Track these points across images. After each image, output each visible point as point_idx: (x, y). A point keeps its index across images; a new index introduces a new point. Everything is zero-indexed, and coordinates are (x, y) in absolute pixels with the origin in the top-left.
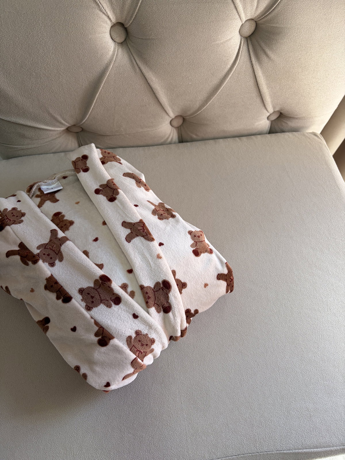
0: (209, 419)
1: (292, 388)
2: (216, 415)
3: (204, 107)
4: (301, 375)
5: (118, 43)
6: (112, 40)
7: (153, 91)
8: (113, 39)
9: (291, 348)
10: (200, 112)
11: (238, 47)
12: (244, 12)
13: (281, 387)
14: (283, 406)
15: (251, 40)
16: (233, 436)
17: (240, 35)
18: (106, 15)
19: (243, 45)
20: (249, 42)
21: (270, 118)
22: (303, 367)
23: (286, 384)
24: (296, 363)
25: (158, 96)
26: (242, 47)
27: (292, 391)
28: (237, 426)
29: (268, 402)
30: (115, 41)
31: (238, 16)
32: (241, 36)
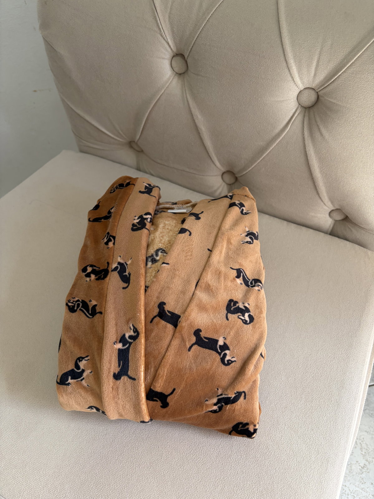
0: (16, 446)
1: (114, 483)
2: (25, 448)
3: (249, 168)
4: (136, 478)
5: (176, 73)
6: (172, 69)
7: (198, 130)
8: (173, 67)
9: (152, 445)
10: (246, 173)
11: (291, 114)
12: (299, 76)
13: (106, 473)
14: (90, 492)
15: (309, 112)
16: (21, 479)
17: (298, 102)
18: (166, 42)
19: (298, 114)
20: (306, 113)
21: (331, 215)
22: (146, 472)
23: (114, 474)
24: (143, 463)
25: (202, 137)
26: (297, 116)
27: (112, 486)
28: (33, 473)
29: (80, 476)
30: (174, 70)
31: (290, 78)
32: (299, 104)
